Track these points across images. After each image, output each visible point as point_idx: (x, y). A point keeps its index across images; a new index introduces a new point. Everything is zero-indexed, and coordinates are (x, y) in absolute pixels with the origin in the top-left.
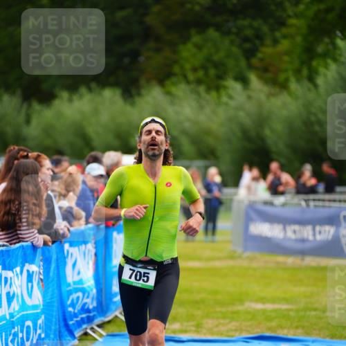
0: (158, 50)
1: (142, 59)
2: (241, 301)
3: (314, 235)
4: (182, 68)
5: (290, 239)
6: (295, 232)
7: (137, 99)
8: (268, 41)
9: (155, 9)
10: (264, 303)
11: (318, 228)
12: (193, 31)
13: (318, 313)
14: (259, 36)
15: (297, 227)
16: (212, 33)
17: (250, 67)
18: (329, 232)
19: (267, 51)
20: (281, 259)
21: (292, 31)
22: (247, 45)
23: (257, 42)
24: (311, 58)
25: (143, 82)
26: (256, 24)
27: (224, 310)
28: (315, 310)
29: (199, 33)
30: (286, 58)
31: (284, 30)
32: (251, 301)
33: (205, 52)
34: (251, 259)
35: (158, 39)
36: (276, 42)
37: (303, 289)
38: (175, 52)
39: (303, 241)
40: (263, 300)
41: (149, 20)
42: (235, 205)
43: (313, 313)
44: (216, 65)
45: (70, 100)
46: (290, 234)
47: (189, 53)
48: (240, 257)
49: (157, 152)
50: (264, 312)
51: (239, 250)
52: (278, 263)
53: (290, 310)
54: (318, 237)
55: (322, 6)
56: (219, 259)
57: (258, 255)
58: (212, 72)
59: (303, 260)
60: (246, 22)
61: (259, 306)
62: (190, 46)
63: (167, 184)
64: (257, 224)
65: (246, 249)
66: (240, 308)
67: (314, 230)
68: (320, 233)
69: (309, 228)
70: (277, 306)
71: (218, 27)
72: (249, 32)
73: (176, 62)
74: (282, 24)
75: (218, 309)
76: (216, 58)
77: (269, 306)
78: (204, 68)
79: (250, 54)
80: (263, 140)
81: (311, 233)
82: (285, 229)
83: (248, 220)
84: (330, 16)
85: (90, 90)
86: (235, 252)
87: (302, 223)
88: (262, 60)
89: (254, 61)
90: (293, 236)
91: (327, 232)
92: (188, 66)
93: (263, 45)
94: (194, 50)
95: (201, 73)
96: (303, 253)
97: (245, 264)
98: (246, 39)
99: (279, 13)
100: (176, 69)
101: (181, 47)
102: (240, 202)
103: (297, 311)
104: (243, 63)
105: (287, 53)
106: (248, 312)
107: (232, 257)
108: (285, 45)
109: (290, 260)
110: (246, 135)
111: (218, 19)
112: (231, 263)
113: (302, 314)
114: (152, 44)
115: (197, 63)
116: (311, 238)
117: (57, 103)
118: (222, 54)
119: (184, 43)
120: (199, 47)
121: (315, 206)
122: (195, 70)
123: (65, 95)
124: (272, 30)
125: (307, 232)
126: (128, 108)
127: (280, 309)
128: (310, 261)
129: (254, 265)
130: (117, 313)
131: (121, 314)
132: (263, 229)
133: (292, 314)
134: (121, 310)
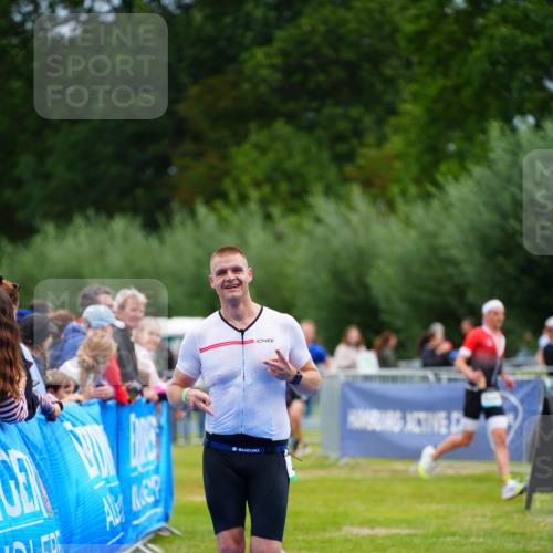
0: (198, 155)
1: (173, 171)
2: (337, 525)
3: (449, 426)
4: (236, 181)
5: (411, 434)
6: (419, 422)
8: (370, 138)
9: (194, 91)
10: (372, 528)
11: (455, 415)
12: (253, 126)
13: (457, 538)
14: (358, 133)
15: (422, 415)
16: (280, 127)
17: (346, 180)
19: (368, 154)
21: (404, 121)
22: (342, 148)
23: (355, 142)
24: (436, 163)
25: (175, 205)
26: (355, 112)
27: (310, 538)
28: (453, 534)
29: (261, 128)
30: (398, 165)
31: (393, 121)
32: (352, 525)
33: (271, 156)
34: (352, 468)
35: (197, 138)
36: (382, 141)
37: (434, 507)
38: (225, 158)
39: (432, 435)
40: (371, 523)
41: (182, 108)
43: (449, 539)
44: (289, 177)
45: (61, 237)
46: (412, 427)
47: (247, 159)
48: (334, 465)
50: (372, 539)
51: (333, 456)
52: (394, 472)
53: (416, 535)
54: (455, 429)
57: (362, 461)
58: (284, 187)
60: (339, 111)
61: (366, 531)
62: (246, 147)
64: (360, 412)
65: (343, 453)
66: (336, 535)
67: (449, 418)
68: (458, 422)
69: (442, 415)
70: (394, 531)
71: (291, 118)
72: (343, 126)
73: (226, 173)
74: (392, 111)
75: (300, 538)
76: (289, 165)
77: (381, 531)
78: (270, 180)
80: (366, 288)
81: (444, 422)
82: (404, 418)
83: (346, 406)
85: (88, 220)
86: (327, 458)
87: (431, 407)
88: (362, 168)
89: (349, 169)
90: (416, 430)
92: (245, 180)
93: (363, 145)
94: (254, 154)
95: (267, 189)
97: (343, 474)
98: (339, 138)
99: (388, 98)
100: (227, 184)
101: (234, 150)
102: (333, 378)
103: (425, 536)
104: (332, 173)
105: (398, 156)
106: (347, 540)
107: (322, 465)
108: (396, 143)
109: (413, 468)
110: (338, 276)
111: (291, 106)
112: (321, 473)
113: (430, 540)
114: (188, 146)
115: (259, 174)
116: (444, 431)
117: (38, 239)
118: (298, 159)
119: (239, 143)
120: (262, 150)
121: (450, 380)
122: (257, 184)
123: (50, 228)
124: (380, 122)
125: (438, 422)
126: (154, 242)
127: (399, 535)
129: (358, 475)
130: (139, 545)
131: (145, 545)
132: (369, 419)
133: (417, 541)
134: (146, 540)
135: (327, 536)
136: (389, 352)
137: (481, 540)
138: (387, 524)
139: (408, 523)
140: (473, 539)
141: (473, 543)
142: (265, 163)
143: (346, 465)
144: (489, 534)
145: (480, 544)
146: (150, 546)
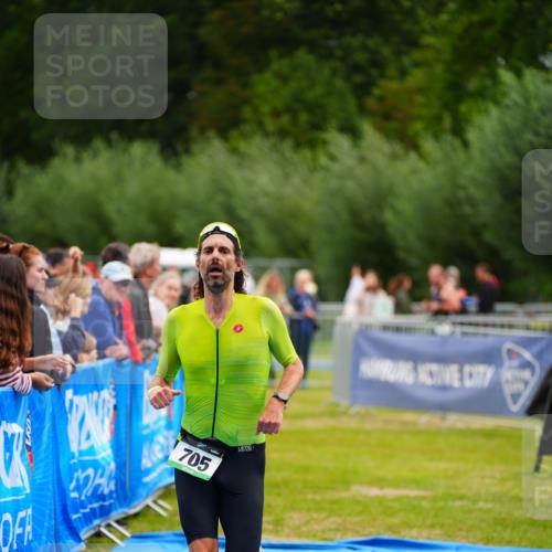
0: (218, 82)
1: (192, 95)
2: (346, 484)
3: (461, 379)
4: (256, 110)
5: (424, 386)
6: (431, 374)
7: (185, 159)
8: (392, 71)
9: (215, 15)
10: (382, 488)
11: (467, 369)
12: (273, 53)
13: (465, 503)
14: (377, 63)
15: (434, 367)
16: (303, 56)
17: (363, 110)
18: (485, 374)
19: (389, 86)
20: (409, 416)
21: (429, 55)
22: (358, 78)
23: (374, 72)
24: (459, 100)
25: (194, 131)
26: (372, 42)
27: (318, 497)
28: (461, 498)
29: (281, 56)
30: (420, 99)
31: (417, 55)
32: (361, 483)
33: (293, 85)
34: (363, 417)
35: (218, 64)
36: (403, 73)
37: (442, 465)
38: (245, 85)
39: (444, 388)
40: (380, 482)
41: (204, 33)
42: (337, 330)
43: (458, 503)
44: (310, 108)
45: (78, 160)
46: (424, 378)
47: (267, 88)
48: (344, 413)
49: (220, 282)
50: (381, 500)
51: (345, 403)
52: (405, 423)
53: (424, 498)
54: (468, 383)
55: (476, 18)
56: (312, 416)
57: (373, 410)
58: (304, 117)
59: (443, 418)
60: (355, 41)
61: (374, 492)
62: (267, 76)
63: (235, 328)
64: (372, 361)
65: (354, 400)
66: (344, 494)
67: (461, 371)
68: (471, 375)
69: (454, 368)
70: (402, 492)
71: (312, 46)
72: (360, 57)
73: (246, 101)
74: (413, 43)
75: (310, 496)
76: (311, 95)
77: (389, 492)
78: (290, 110)
79: (362, 91)
80: (382, 227)
81: (456, 376)
82: (415, 370)
83: (358, 354)
84: (488, 34)
85: (109, 143)
86: (337, 405)
87: (443, 360)
88: (381, 99)
89: (370, 102)
90: (429, 381)
91: (481, 375)
92: (265, 109)
93: (383, 76)
94: (275, 83)
95: (285, 120)
96: (443, 408)
97: (352, 424)
98: (357, 68)
99: (407, 26)
100: (247, 112)
101: (255, 78)
102: (347, 325)
103: (434, 499)
104: (352, 104)
105: (420, 90)
106: (356, 502)
107: (332, 414)
108: (417, 77)
109: (424, 419)
110: (355, 215)
111: (314, 34)
112: (331, 422)
113: (441, 504)
114: (208, 72)
115: (279, 103)
116: (456, 384)
117: (56, 162)
118: (319, 90)
119: (260, 71)
120: (284, 79)
121: (464, 334)
122: (276, 114)
123: (70, 150)
124: (398, 54)
125: (450, 375)
126: (171, 174)
127: (407, 497)
128: (455, 420)
129: (368, 426)
130: (149, 502)
131: (155, 502)
132: (381, 369)
133: (425, 504)
134: (156, 495)
135: (335, 496)
136: (403, 295)
137: (490, 506)
138: (396, 484)
139: (417, 483)
140: (481, 505)
141: (481, 510)
142: (286, 92)
143: (358, 414)
144: (498, 498)
145: (488, 511)
146: (161, 502)
